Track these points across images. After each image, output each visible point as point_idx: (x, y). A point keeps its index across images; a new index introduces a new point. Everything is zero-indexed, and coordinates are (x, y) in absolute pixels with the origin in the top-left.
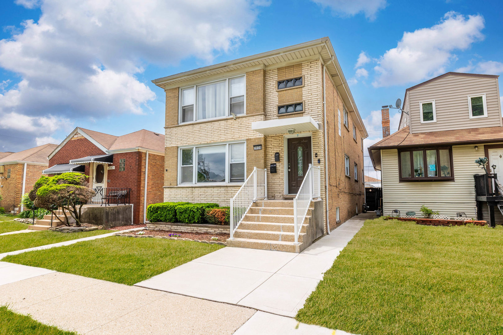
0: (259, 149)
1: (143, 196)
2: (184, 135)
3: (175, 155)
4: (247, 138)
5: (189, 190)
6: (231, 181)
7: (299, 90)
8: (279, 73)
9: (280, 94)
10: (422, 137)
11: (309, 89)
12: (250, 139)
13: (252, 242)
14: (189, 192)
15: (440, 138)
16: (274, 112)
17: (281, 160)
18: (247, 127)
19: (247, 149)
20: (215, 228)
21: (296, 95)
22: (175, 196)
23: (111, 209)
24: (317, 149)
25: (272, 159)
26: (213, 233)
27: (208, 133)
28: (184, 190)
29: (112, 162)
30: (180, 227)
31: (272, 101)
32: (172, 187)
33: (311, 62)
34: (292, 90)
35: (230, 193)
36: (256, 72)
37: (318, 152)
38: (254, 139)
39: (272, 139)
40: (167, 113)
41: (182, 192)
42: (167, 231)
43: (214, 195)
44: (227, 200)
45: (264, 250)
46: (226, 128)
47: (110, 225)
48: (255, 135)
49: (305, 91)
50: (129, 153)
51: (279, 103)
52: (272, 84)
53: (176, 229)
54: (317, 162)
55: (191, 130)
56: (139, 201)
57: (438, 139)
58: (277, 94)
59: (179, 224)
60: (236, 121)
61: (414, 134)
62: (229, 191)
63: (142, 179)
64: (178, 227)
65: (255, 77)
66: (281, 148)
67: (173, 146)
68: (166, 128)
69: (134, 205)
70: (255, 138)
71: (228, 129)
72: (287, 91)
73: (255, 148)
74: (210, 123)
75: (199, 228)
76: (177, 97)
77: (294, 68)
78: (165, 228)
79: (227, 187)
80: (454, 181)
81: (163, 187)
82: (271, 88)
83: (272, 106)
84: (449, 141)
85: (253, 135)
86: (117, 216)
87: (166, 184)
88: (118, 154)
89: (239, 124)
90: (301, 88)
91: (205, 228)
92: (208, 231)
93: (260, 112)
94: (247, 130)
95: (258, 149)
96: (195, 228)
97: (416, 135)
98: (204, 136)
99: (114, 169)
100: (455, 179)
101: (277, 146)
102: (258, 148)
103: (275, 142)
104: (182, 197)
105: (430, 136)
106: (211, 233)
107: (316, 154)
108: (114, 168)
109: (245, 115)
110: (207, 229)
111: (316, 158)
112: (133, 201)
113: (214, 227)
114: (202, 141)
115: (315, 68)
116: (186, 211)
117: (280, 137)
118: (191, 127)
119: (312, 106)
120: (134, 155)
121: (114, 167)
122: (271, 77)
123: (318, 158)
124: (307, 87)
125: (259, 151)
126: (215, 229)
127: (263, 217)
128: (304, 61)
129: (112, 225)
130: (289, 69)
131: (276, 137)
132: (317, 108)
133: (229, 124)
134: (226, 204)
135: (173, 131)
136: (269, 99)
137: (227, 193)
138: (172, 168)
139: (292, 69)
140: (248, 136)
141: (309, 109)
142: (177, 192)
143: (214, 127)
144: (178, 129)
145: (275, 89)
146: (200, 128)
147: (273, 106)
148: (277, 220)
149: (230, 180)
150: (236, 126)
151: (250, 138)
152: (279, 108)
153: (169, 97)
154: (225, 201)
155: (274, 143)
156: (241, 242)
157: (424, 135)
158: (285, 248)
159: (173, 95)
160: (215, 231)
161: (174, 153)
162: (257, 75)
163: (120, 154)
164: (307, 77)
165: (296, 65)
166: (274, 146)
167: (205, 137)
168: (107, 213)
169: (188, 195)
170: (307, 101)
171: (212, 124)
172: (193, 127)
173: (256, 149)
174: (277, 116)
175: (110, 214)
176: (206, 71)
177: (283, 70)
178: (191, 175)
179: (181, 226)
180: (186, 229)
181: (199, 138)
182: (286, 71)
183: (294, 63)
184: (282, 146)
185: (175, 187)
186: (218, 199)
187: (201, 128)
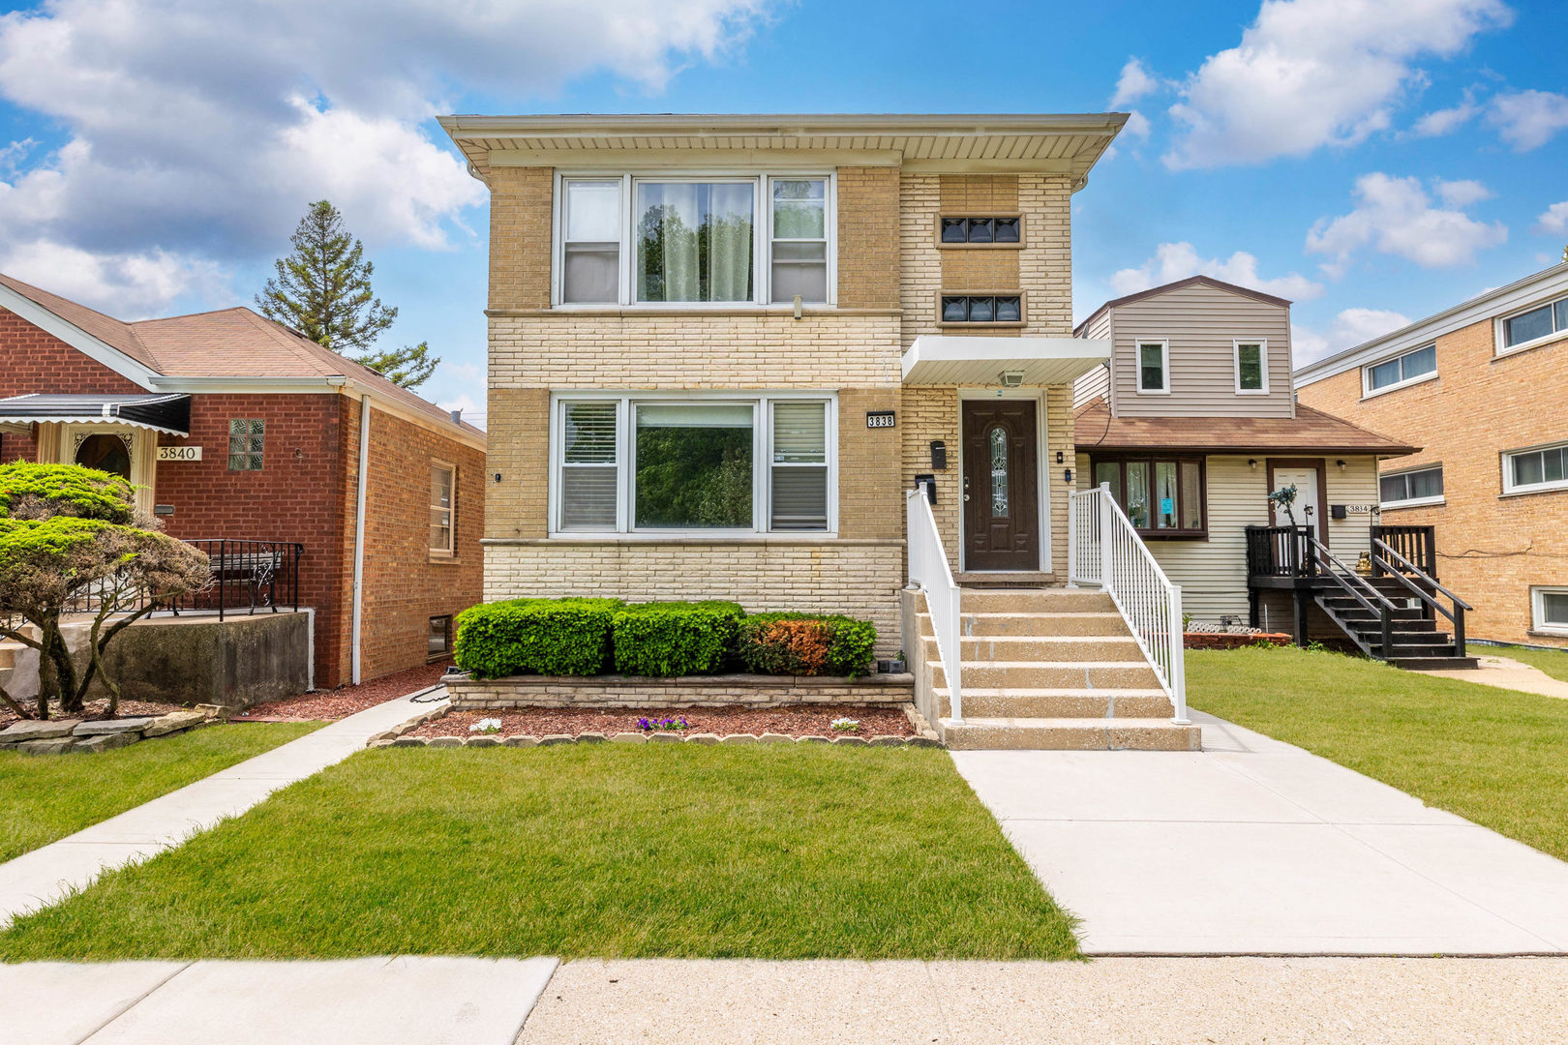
0: (887, 424)
1: (350, 575)
2: (579, 349)
3: (539, 421)
4: (843, 386)
5: (606, 555)
6: (776, 525)
7: (1008, 255)
8: (946, 191)
9: (950, 257)
10: (1144, 428)
11: (1039, 257)
12: (854, 390)
13: (1043, 729)
14: (605, 561)
15: (1185, 435)
16: (929, 312)
17: (950, 466)
18: (844, 348)
19: (841, 421)
20: (772, 688)
21: (998, 269)
22: (541, 575)
23: (244, 633)
24: (1062, 441)
25: (921, 460)
26: (762, 705)
27: (688, 355)
28: (583, 554)
29: (186, 430)
30: (618, 690)
31: (922, 275)
32: (527, 540)
33: (1045, 178)
34: (985, 252)
35: (777, 567)
36: (876, 172)
37: (1064, 447)
38: (869, 390)
39: (918, 398)
40: (498, 257)
41: (571, 561)
42: (555, 709)
43: (713, 573)
44: (766, 591)
45: (1086, 749)
46: (759, 342)
47: (240, 701)
48: (870, 379)
49: (1027, 261)
50: (285, 396)
51: (944, 284)
52: (924, 225)
53: (595, 698)
54: (1063, 477)
55: (613, 336)
56: (340, 594)
57: (1181, 435)
58: (939, 257)
59: (615, 679)
60: (800, 325)
61: (1123, 420)
62: (772, 561)
63: (349, 505)
64: (608, 690)
65: (869, 189)
66: (948, 429)
67: (529, 386)
68: (490, 314)
69: (317, 613)
70: (872, 387)
71: (767, 349)
72: (970, 252)
73: (870, 422)
74: (695, 319)
75: (705, 691)
76: (545, 203)
77: (995, 186)
78: (545, 697)
79: (766, 544)
80: (1207, 541)
81: (482, 540)
82: (919, 234)
83: (919, 293)
84: (1206, 444)
85: (864, 379)
86: (263, 661)
87: (493, 529)
88: (220, 396)
89: (812, 336)
90: (1015, 252)
91: (730, 691)
92: (743, 699)
93: (888, 307)
94: (843, 360)
95: (881, 425)
96: (687, 691)
97: (1129, 422)
98: (669, 361)
99: (198, 457)
100: (1210, 535)
101: (937, 420)
102: (881, 421)
103: (931, 409)
104: (573, 578)
105: (1159, 428)
106: (756, 706)
107: (1060, 454)
108: (196, 453)
109: (834, 309)
110: (738, 691)
111: (1060, 465)
112: (311, 595)
113: (766, 686)
114: (664, 380)
115: (1057, 198)
116: (661, 630)
117: (947, 392)
118: (611, 325)
119: (1049, 311)
120: (313, 407)
121: (198, 450)
122: (917, 198)
123: (1064, 465)
124: (1033, 251)
125: (886, 431)
126: (772, 692)
127: (1000, 646)
128: (1026, 171)
129: (246, 700)
130: (977, 186)
131: (934, 393)
132: (1062, 318)
133: (772, 331)
134: (760, 604)
135: (526, 331)
136: (912, 270)
137: (766, 567)
138: (524, 471)
139: (986, 185)
140: (847, 379)
141: (1040, 318)
142: (550, 560)
143: (714, 337)
144: (552, 325)
145: (932, 240)
146: (651, 331)
147: (926, 293)
148: (1049, 652)
149: (773, 521)
150: (800, 342)
151: (851, 385)
152: (948, 301)
153: (508, 197)
154: (756, 594)
155: (928, 409)
156: (1004, 731)
157: (1145, 424)
158: (1155, 739)
159: (527, 191)
160: (771, 697)
161: (535, 415)
162: (880, 184)
163: (229, 396)
164: (1033, 222)
165: (1001, 176)
166: (927, 421)
167: (673, 367)
168: (231, 650)
169: (598, 573)
170: (1035, 293)
171: (706, 325)
172: (620, 325)
173: (875, 425)
174: (939, 327)
175: (239, 651)
176: (696, 130)
177: (958, 186)
178: (610, 498)
179: (623, 686)
180: (646, 697)
181: (647, 367)
182: (969, 191)
183: (994, 169)
184: (954, 420)
185: (541, 540)
186: (728, 585)
187: (658, 331)
